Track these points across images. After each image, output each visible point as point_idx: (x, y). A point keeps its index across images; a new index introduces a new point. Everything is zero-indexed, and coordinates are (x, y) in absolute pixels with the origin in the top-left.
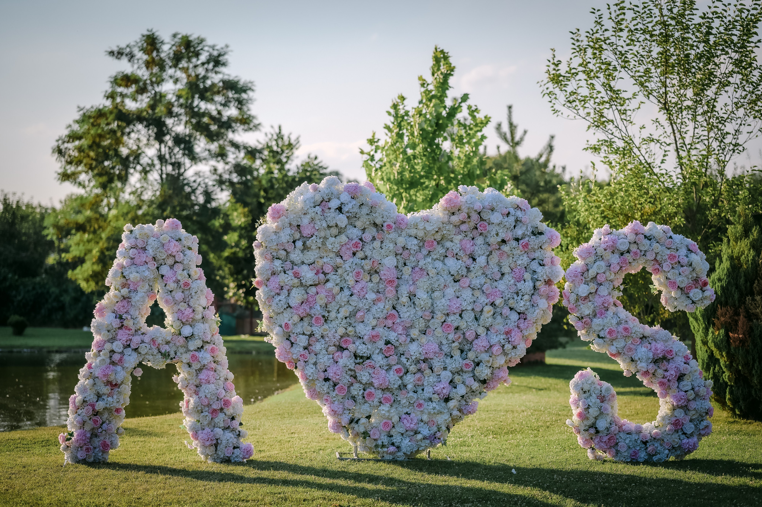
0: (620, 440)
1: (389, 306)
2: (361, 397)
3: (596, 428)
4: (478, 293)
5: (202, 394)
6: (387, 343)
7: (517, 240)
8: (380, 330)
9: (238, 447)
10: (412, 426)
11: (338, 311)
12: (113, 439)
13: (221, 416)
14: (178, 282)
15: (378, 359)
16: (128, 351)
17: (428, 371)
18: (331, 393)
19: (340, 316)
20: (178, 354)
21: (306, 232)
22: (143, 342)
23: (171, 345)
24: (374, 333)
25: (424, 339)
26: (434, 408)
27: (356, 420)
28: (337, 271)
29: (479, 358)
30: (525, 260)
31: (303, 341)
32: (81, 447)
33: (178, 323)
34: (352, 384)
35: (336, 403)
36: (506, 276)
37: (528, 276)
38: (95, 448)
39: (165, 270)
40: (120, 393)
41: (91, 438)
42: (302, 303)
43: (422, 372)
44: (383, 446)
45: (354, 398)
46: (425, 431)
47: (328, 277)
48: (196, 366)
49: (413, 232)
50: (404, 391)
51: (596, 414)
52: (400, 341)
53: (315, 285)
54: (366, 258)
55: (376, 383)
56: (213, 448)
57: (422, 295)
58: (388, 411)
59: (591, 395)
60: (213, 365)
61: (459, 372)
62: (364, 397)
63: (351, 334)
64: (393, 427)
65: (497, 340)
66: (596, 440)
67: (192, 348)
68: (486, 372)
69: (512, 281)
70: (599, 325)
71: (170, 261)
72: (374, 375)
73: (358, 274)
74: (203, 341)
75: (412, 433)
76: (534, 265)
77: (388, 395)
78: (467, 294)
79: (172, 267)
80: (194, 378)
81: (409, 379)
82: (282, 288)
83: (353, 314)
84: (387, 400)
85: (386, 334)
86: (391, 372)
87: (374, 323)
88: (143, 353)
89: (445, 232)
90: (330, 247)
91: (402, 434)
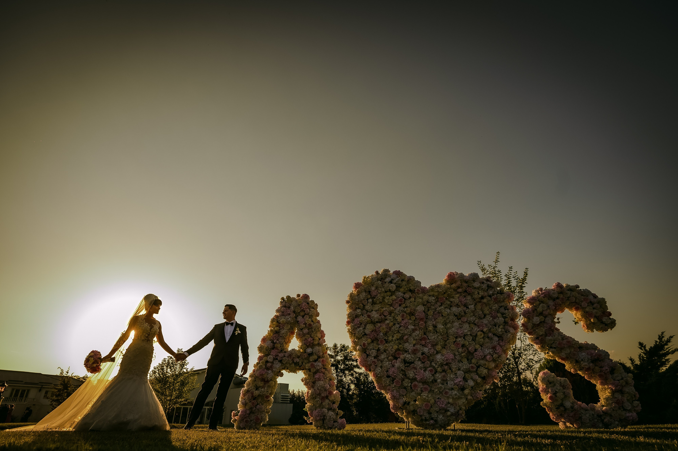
0: (582, 415)
1: (422, 332)
2: (409, 388)
3: (564, 407)
4: (472, 326)
5: (316, 388)
6: (423, 354)
7: (490, 296)
8: (418, 347)
9: (337, 422)
10: (443, 406)
11: (393, 337)
12: (263, 415)
13: (327, 401)
14: (305, 324)
15: (419, 364)
16: (276, 362)
17: (449, 371)
18: (391, 385)
19: (394, 339)
20: (304, 364)
21: (374, 294)
22: (284, 356)
23: (300, 358)
24: (415, 348)
25: (444, 352)
26: (456, 395)
27: (407, 403)
28: (391, 315)
29: (479, 364)
30: (496, 307)
31: (374, 353)
32: (243, 420)
33: (305, 346)
34: (403, 380)
35: (395, 391)
36: (487, 316)
37: (499, 315)
38: (251, 421)
39: (300, 318)
40: (269, 386)
41: (249, 414)
42: (372, 331)
43: (446, 372)
44: (426, 420)
45: (405, 388)
46: (452, 410)
47: (386, 318)
48: (313, 370)
49: (431, 293)
50: (436, 384)
51: (562, 396)
52: (430, 353)
53: (380, 322)
54: (407, 307)
55: (418, 378)
56: (321, 422)
57: (440, 326)
58: (427, 396)
59: (555, 385)
60: (323, 370)
61: (467, 371)
62: (411, 388)
63: (401, 349)
64: (431, 407)
65: (488, 352)
66: (566, 416)
67: (311, 360)
68: (485, 371)
69: (491, 319)
70: (551, 340)
71: (302, 314)
72: (416, 373)
73: (403, 316)
74: (318, 356)
75: (443, 411)
76: (502, 310)
77: (426, 386)
78: (466, 326)
79: (303, 316)
80: (312, 378)
81: (439, 376)
82: (361, 324)
83: (401, 338)
84: (426, 389)
85: (422, 349)
86: (427, 372)
87: (414, 342)
88: (284, 363)
89: (449, 293)
90: (387, 301)
91: (437, 412)
